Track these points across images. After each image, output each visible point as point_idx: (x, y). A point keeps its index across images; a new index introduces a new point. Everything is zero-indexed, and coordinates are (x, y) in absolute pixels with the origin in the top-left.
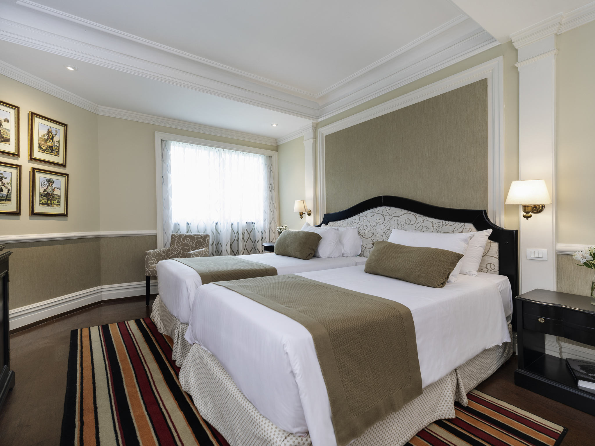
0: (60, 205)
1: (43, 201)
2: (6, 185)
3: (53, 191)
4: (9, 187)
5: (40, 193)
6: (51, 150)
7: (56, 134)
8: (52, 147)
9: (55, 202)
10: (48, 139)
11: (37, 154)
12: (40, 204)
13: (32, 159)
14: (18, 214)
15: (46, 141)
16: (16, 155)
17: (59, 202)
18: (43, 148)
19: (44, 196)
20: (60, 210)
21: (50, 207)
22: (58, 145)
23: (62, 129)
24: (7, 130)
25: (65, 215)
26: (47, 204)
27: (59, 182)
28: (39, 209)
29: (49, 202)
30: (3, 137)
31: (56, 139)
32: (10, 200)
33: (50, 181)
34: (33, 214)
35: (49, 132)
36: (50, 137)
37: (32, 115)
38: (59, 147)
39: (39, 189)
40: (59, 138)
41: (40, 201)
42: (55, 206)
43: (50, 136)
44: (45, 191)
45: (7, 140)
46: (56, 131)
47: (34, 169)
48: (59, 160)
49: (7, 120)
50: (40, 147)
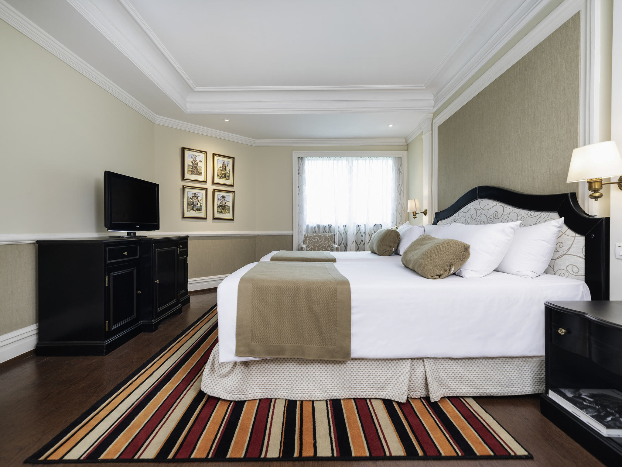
1: (219, 210)
2: (200, 201)
3: (225, 204)
4: (201, 202)
5: (218, 205)
6: (225, 176)
8: (225, 174)
10: (223, 169)
11: (217, 180)
12: (218, 212)
13: (214, 183)
14: (205, 218)
15: (222, 170)
16: (205, 182)
18: (220, 175)
20: (230, 216)
21: (223, 214)
22: (229, 172)
23: (231, 161)
24: (201, 167)
25: (233, 220)
26: (222, 212)
27: (229, 196)
28: (217, 215)
29: (223, 211)
30: (199, 172)
31: (227, 168)
32: (202, 210)
33: (223, 197)
34: (214, 219)
35: (223, 165)
36: (224, 168)
37: (214, 155)
39: (217, 203)
40: (230, 167)
41: (218, 210)
43: (224, 167)
44: (221, 203)
45: (201, 173)
47: (214, 190)
48: (229, 182)
49: (201, 161)
50: (218, 175)
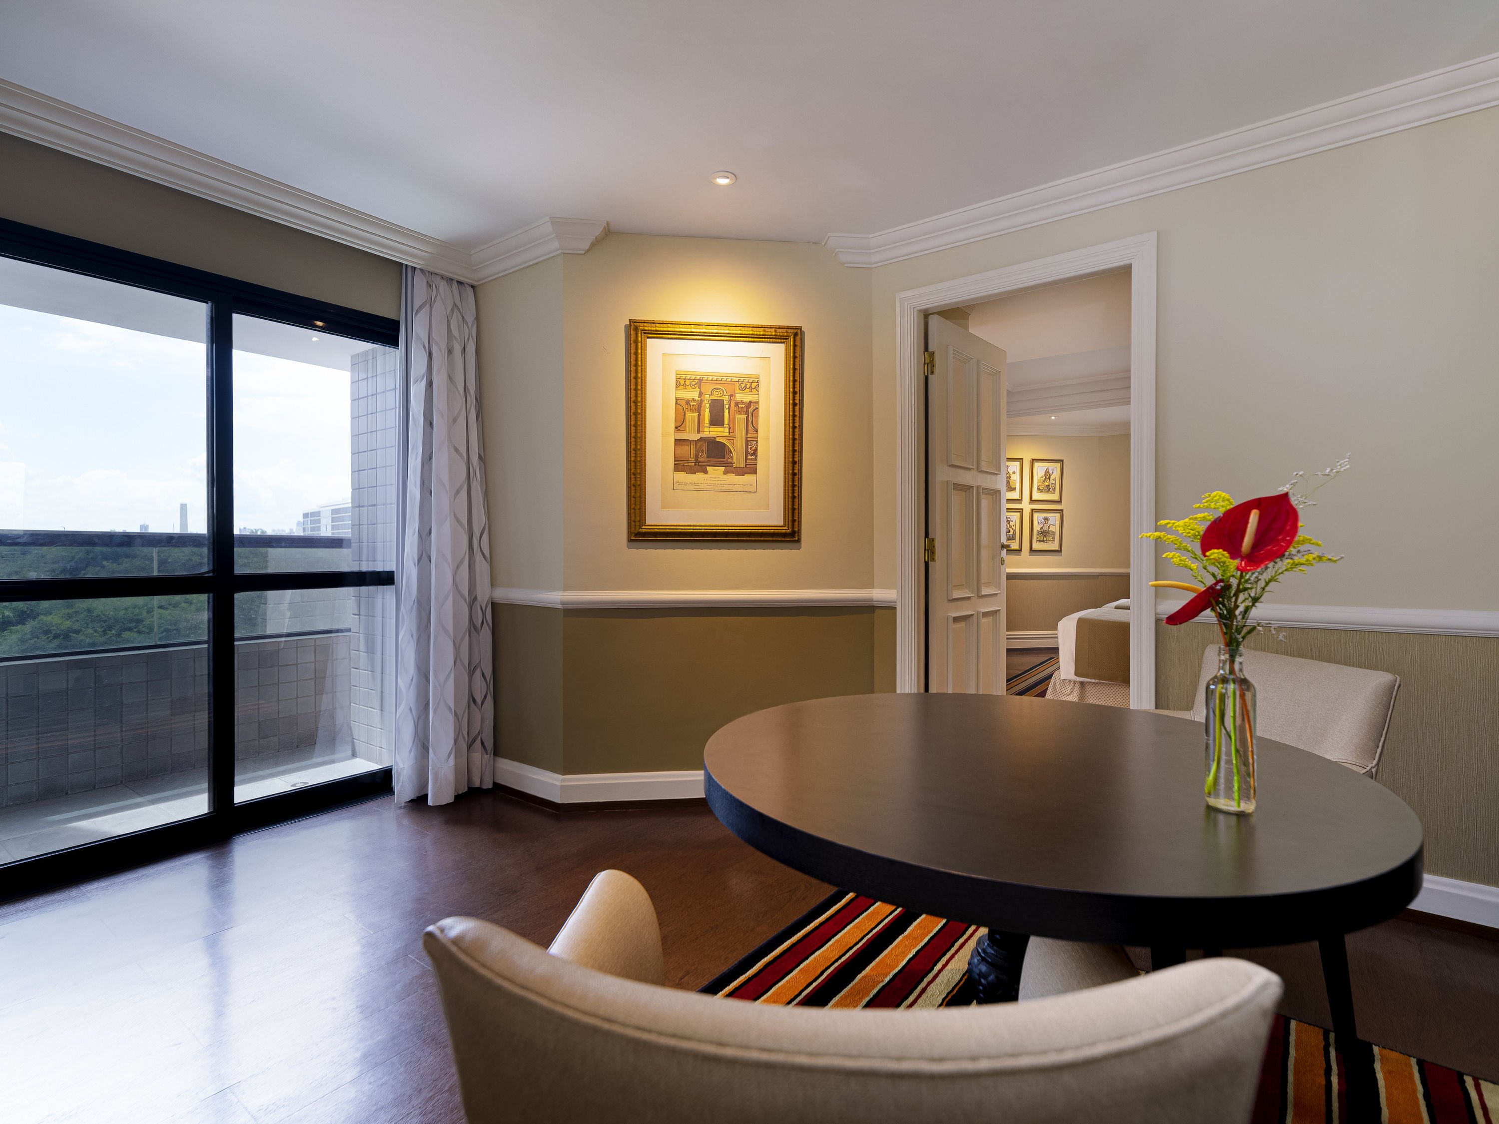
0: (1054, 541)
1: (1040, 538)
2: (1012, 527)
3: (1049, 528)
4: (1014, 529)
5: (1037, 531)
6: (1048, 489)
7: (1052, 473)
8: (1049, 486)
9: (1051, 538)
10: (1045, 479)
11: (1037, 496)
12: (1037, 541)
13: (1032, 501)
14: (1020, 551)
15: (1044, 481)
16: (1020, 501)
17: (1054, 538)
18: (1041, 488)
19: (1040, 534)
20: (1055, 546)
21: (1045, 544)
22: (1054, 482)
23: (1058, 466)
24: (1014, 480)
25: (1059, 551)
26: (1043, 541)
27: (1054, 518)
28: (1037, 546)
29: (1045, 539)
30: (1011, 487)
31: (1052, 477)
32: (1015, 539)
33: (1046, 519)
34: (1032, 551)
35: (1047, 472)
36: (1048, 477)
37: (1033, 461)
38: (1055, 484)
39: (1037, 528)
40: (1056, 475)
41: (1037, 538)
42: (1050, 542)
43: (1048, 475)
44: (1041, 528)
45: (1014, 489)
46: (1053, 470)
47: (1032, 510)
48: (1055, 497)
49: (1014, 473)
50: (1038, 489)
